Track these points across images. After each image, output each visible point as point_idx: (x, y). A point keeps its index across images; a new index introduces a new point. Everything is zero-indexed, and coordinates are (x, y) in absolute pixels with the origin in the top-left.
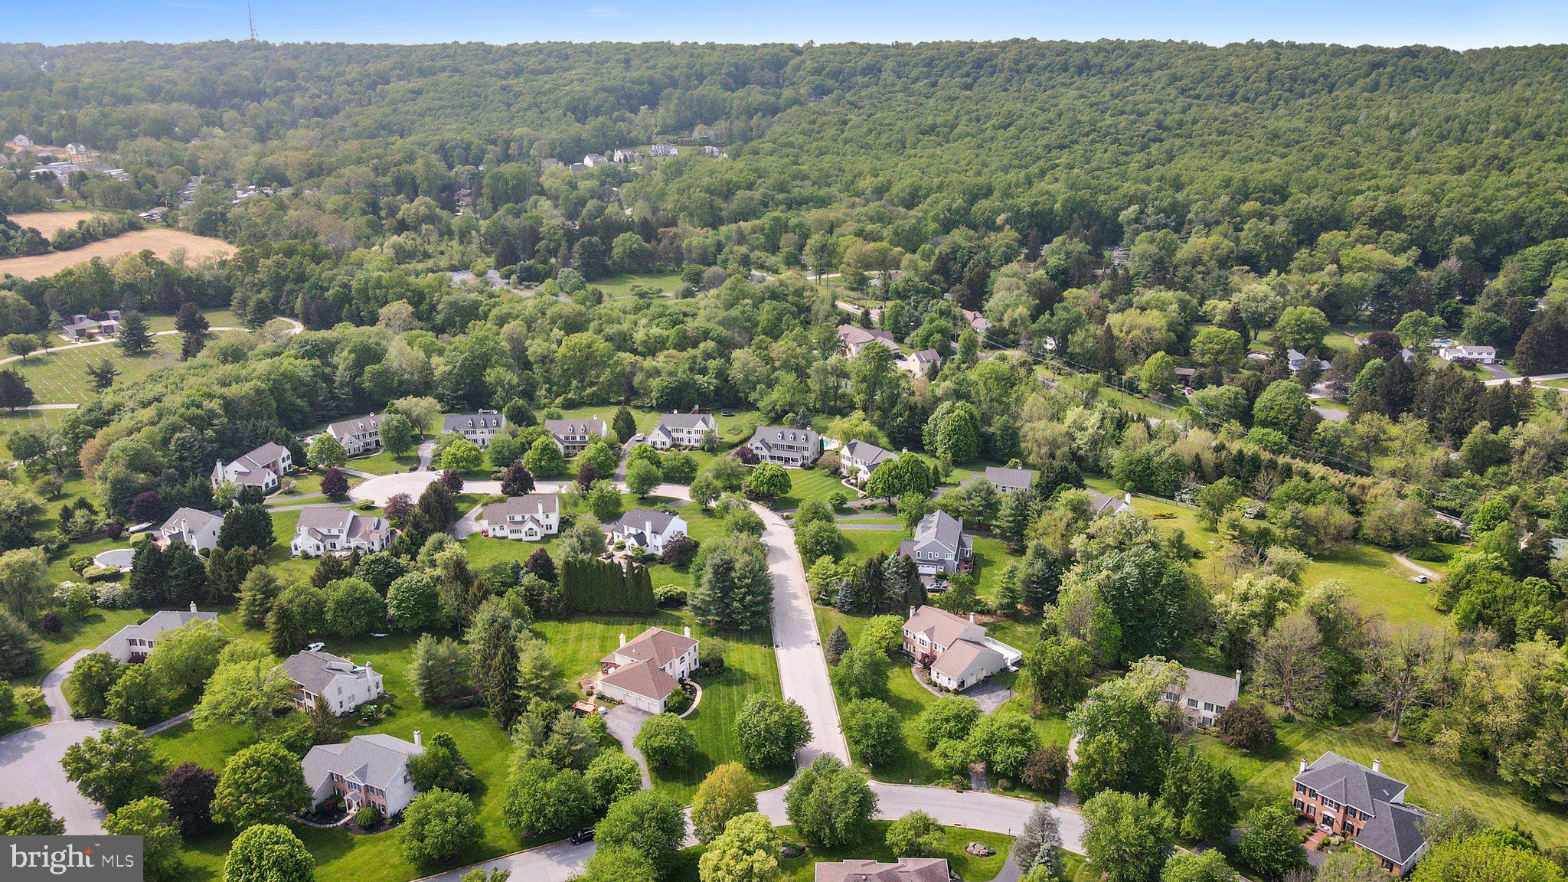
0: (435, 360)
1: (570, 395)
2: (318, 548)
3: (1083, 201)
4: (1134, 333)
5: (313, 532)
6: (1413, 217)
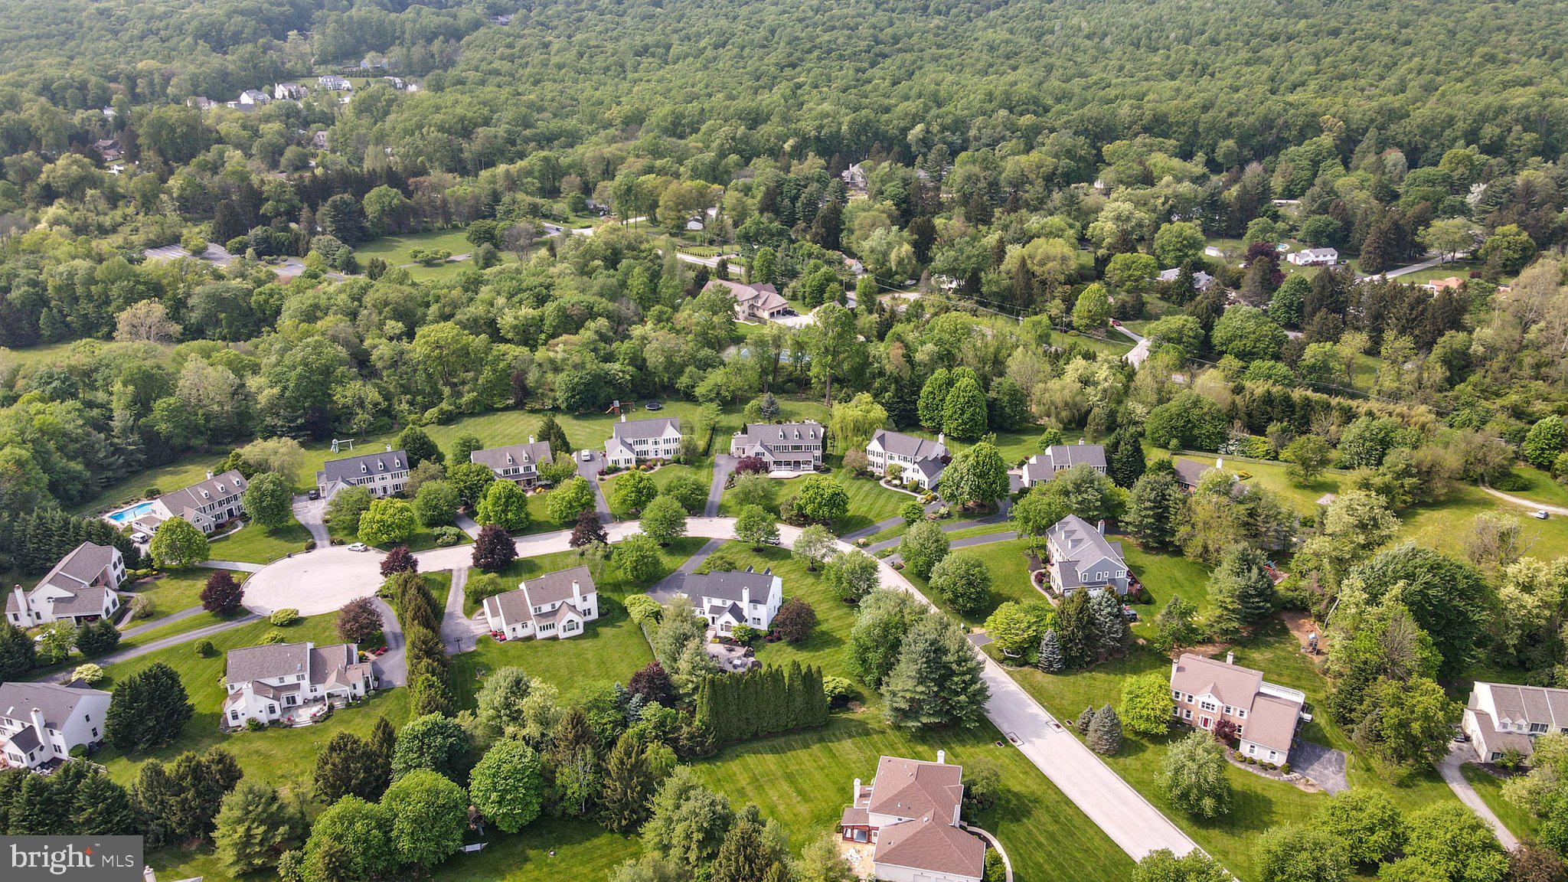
0: (253, 382)
1: (445, 405)
2: (272, 710)
4: (1050, 265)
5: (260, 689)
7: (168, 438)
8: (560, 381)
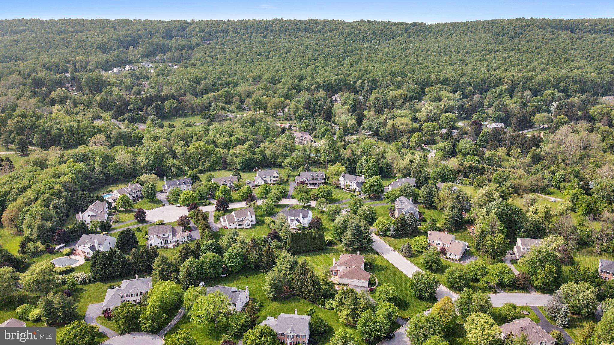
0: (139, 159)
1: (200, 168)
2: (161, 243)
3: (341, 79)
4: (403, 126)
5: (158, 237)
6: (452, 81)
7: (113, 175)
8: (238, 160)
